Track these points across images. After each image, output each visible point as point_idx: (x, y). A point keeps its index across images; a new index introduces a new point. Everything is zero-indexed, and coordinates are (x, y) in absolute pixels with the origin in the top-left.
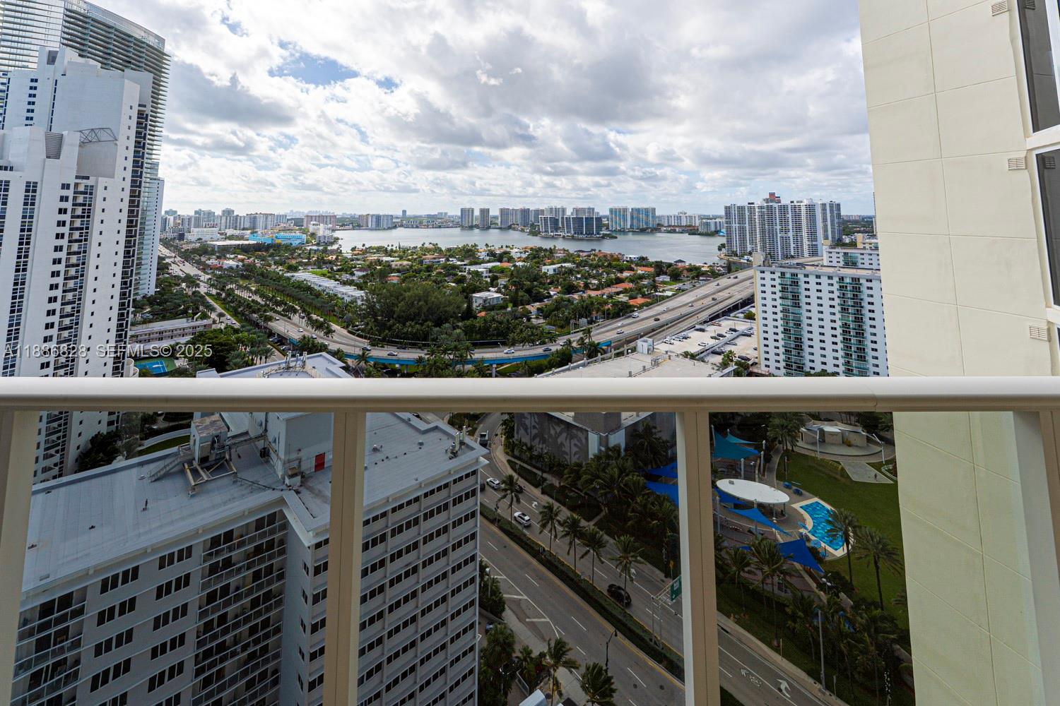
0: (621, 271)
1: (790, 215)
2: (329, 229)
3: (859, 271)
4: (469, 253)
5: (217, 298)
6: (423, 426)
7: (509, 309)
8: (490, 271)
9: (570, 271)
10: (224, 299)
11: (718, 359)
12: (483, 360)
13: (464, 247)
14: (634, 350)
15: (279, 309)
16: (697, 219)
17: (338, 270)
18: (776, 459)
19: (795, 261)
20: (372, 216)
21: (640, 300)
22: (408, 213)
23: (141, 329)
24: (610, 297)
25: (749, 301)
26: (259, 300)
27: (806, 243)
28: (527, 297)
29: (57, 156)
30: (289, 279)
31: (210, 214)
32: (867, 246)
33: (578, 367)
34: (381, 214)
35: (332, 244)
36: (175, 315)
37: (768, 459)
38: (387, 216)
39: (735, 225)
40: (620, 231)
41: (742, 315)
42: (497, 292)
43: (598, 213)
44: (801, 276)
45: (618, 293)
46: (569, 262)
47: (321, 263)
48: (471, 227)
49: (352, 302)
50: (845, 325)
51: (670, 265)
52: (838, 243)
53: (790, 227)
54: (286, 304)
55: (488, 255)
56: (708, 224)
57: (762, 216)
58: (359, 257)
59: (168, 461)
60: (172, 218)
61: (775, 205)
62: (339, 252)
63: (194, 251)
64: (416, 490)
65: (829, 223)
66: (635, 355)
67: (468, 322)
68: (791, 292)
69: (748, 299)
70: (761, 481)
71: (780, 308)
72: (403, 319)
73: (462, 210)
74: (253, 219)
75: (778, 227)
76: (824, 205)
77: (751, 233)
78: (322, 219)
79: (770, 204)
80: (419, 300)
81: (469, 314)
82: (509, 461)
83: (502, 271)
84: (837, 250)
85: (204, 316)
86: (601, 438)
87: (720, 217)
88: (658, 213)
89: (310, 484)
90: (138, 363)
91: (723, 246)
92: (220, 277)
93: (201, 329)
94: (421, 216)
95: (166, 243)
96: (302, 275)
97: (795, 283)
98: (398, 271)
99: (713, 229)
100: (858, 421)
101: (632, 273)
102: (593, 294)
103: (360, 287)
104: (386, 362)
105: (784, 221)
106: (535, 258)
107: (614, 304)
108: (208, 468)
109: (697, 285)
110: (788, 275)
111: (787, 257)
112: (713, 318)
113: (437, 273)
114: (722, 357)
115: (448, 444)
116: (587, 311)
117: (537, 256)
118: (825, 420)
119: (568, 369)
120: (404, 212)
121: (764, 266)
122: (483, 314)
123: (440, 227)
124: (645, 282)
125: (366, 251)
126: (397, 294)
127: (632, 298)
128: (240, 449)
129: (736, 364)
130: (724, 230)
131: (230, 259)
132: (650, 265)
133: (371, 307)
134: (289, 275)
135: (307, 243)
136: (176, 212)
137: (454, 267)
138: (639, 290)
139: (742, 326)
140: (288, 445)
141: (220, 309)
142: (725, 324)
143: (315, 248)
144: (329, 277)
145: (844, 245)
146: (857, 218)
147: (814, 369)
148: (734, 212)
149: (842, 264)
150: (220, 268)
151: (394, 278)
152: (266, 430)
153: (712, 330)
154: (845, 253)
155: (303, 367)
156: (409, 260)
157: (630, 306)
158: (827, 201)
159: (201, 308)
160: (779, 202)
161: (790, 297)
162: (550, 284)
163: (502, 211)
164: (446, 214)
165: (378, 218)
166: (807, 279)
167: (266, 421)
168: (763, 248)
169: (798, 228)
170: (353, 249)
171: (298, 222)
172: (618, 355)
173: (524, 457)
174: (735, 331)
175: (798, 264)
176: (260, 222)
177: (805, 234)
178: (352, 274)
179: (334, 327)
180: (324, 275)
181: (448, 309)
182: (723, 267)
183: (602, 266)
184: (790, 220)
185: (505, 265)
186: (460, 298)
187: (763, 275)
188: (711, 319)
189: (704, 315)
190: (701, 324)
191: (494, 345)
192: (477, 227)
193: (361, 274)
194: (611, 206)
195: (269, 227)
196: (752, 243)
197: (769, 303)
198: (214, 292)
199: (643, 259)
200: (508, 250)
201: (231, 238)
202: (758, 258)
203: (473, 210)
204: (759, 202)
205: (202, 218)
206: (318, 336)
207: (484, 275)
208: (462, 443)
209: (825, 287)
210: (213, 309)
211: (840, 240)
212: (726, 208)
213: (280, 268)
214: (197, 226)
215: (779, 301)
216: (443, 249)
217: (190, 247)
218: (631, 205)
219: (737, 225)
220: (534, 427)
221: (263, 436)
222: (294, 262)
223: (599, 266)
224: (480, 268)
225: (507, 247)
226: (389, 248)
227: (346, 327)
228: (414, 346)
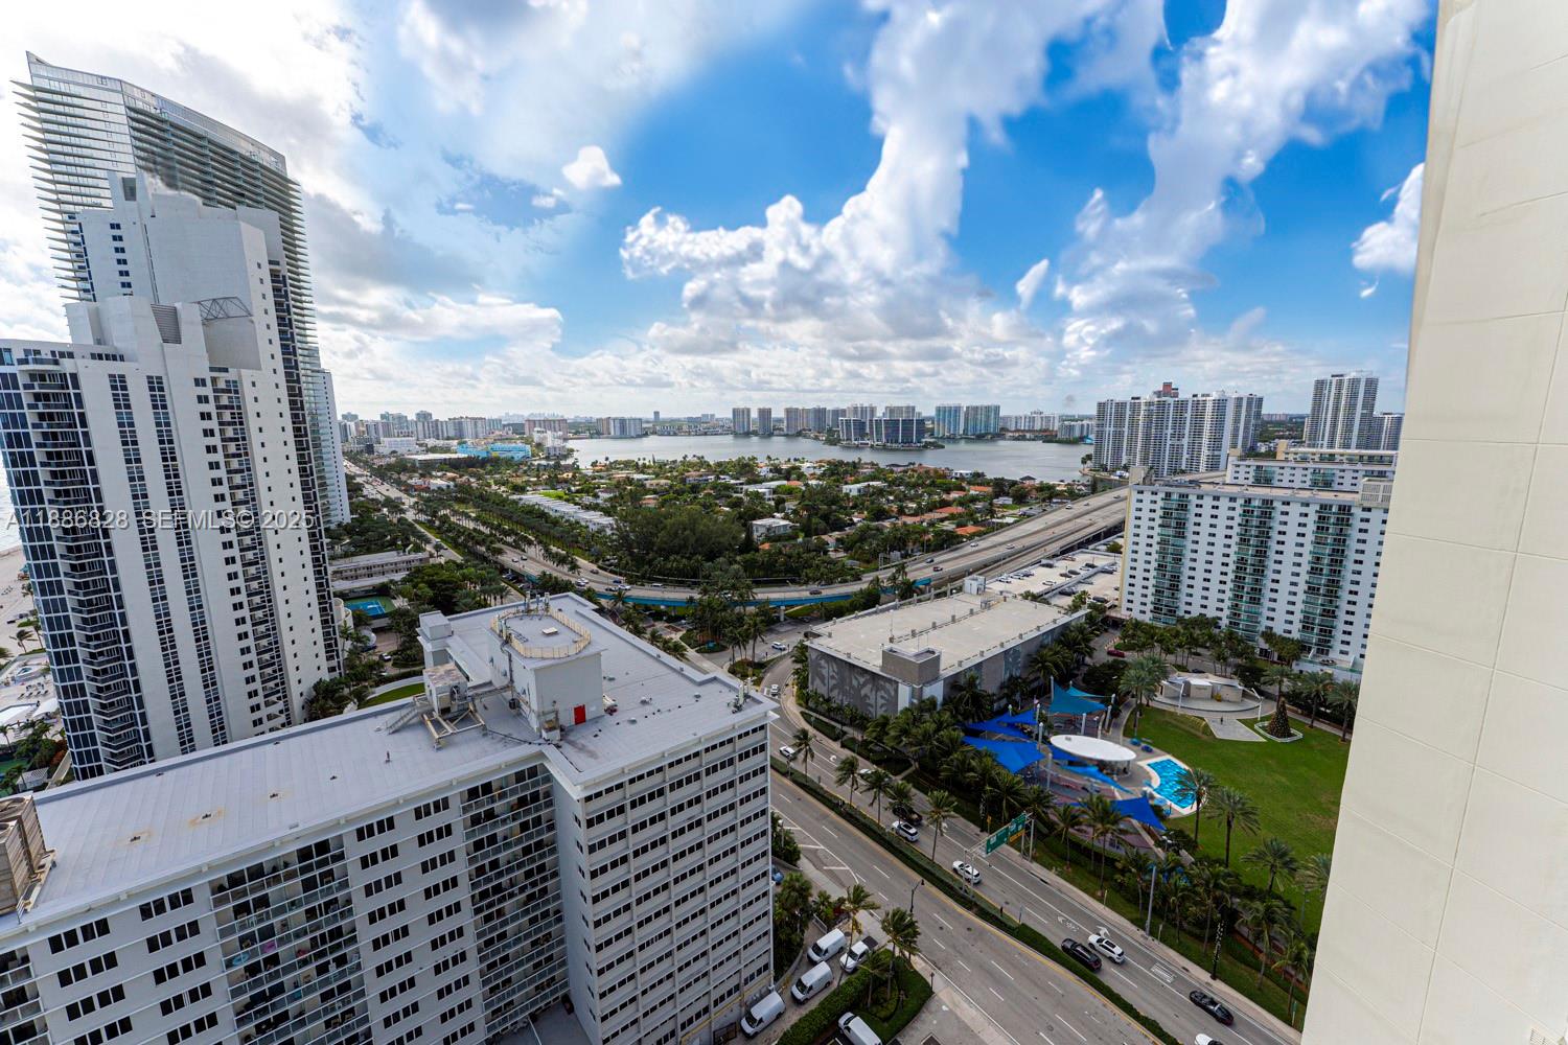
0: (948, 491)
1: (1188, 415)
2: (559, 438)
3: (1274, 490)
4: (746, 469)
5: (429, 525)
6: (700, 677)
7: (800, 540)
8: (775, 491)
9: (880, 492)
10: (439, 528)
11: (1068, 601)
12: (768, 601)
13: (739, 460)
14: (960, 589)
15: (509, 539)
16: (1056, 421)
17: (577, 491)
18: (1125, 715)
19: (1187, 478)
20: (614, 420)
21: (971, 529)
22: (662, 416)
23: (343, 564)
24: (931, 524)
25: (1117, 529)
26: (482, 528)
27: (1205, 451)
28: (823, 525)
29: (178, 340)
30: (515, 502)
31: (401, 418)
32: (1291, 457)
33: (888, 609)
34: (627, 416)
35: (565, 457)
36: (382, 548)
37: (1115, 714)
38: (635, 420)
39: (1110, 429)
40: (949, 438)
41: (1104, 547)
42: (783, 519)
43: (919, 414)
44: (1193, 499)
45: (942, 520)
46: (879, 480)
47: (553, 482)
48: (748, 434)
49: (599, 532)
50: (1241, 561)
51: (1014, 483)
52: (1251, 453)
53: (1187, 432)
54: (517, 534)
55: (771, 471)
56: (1071, 428)
57: (1149, 415)
58: (602, 474)
59: (404, 712)
60: (352, 425)
61: (1170, 400)
62: (575, 468)
63: (390, 467)
64: (695, 745)
65: (1242, 426)
66: (961, 596)
67: (748, 556)
68: (1176, 519)
69: (1115, 527)
70: (1104, 737)
71: (1157, 539)
72: (666, 552)
73: (734, 411)
74: (458, 424)
75: (1170, 431)
76: (1239, 400)
77: (1130, 440)
78: (549, 424)
79: (1164, 399)
80: (685, 529)
81: (749, 546)
82: (802, 713)
83: (790, 492)
84: (1247, 463)
85: (418, 549)
86: (913, 689)
87: (1090, 418)
88: (1002, 413)
89: (571, 737)
90: (349, 603)
91: (1089, 457)
92: (429, 500)
93: (417, 564)
94: (679, 420)
95: (352, 457)
96: (531, 498)
97: (1183, 507)
98: (655, 492)
99: (1077, 434)
100: (1235, 674)
101: (962, 494)
102: (910, 520)
103: (607, 513)
104: (649, 603)
105: (1179, 422)
106: (833, 474)
107: (938, 534)
108: (452, 720)
109: (1048, 509)
110: (1175, 497)
111: (1175, 472)
112: (1065, 552)
113: (706, 495)
114: (1072, 598)
115: (731, 697)
116: (901, 542)
117: (837, 472)
118: (1194, 672)
119: (875, 613)
120: (657, 413)
121: (1144, 483)
122: (766, 546)
123: (705, 434)
124: (979, 505)
125: (612, 466)
126: (656, 521)
127: (959, 525)
128: (486, 700)
129: (1090, 607)
130: (1092, 436)
131: (437, 477)
132: (987, 483)
133: (624, 537)
134: (515, 497)
135: (533, 456)
136: (356, 417)
137: (727, 487)
138: (971, 515)
139: (1102, 561)
140: (540, 697)
141: (436, 540)
142: (1081, 559)
143: (544, 462)
144: (567, 501)
145: (1256, 455)
146: (1283, 418)
147: (1189, 613)
148: (1111, 411)
149: (1251, 480)
150: (427, 489)
151: (650, 501)
152: (512, 681)
153: (1062, 565)
154: (1258, 467)
155: (547, 610)
156: (667, 478)
157: (958, 536)
158: (1244, 394)
159: (412, 539)
160: (1176, 395)
161: (1173, 524)
162: (852, 508)
163: (788, 411)
164: (713, 416)
165: (623, 422)
166: (1200, 502)
167: (511, 671)
168: (1144, 460)
169: (1197, 432)
170: (594, 464)
171: (518, 429)
172: (938, 596)
173: (820, 708)
174: (1092, 566)
175: (1191, 482)
176: (468, 429)
177: (1205, 441)
178: (596, 496)
179: (581, 562)
180: (560, 498)
181: (722, 540)
182: (1085, 486)
183: (923, 485)
184: (1188, 422)
185: (794, 484)
186: (737, 526)
187: (1140, 496)
188: (1063, 553)
189: (1055, 547)
190: (1048, 558)
191: (781, 583)
192: (755, 433)
193: (607, 496)
194: (939, 404)
195: (481, 435)
196: (1129, 454)
197: (1144, 532)
198: (423, 517)
199: (977, 475)
200: (797, 464)
201: (433, 450)
202: (1138, 473)
203: (749, 410)
204: (1147, 396)
205: (392, 424)
206: (561, 573)
207: (767, 496)
208: (747, 696)
209: (1223, 512)
210: (428, 541)
211: (1253, 448)
212: (1100, 405)
213: (503, 488)
214: (388, 434)
215: (1158, 530)
216: (712, 463)
217: (383, 462)
218: (965, 402)
219: (1112, 429)
220: (833, 677)
221: (510, 685)
222: (519, 481)
223: (919, 485)
224: (761, 489)
225: (795, 460)
226: (641, 463)
227: (595, 562)
228: (681, 584)
